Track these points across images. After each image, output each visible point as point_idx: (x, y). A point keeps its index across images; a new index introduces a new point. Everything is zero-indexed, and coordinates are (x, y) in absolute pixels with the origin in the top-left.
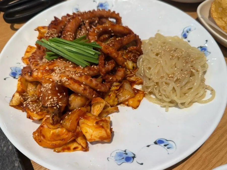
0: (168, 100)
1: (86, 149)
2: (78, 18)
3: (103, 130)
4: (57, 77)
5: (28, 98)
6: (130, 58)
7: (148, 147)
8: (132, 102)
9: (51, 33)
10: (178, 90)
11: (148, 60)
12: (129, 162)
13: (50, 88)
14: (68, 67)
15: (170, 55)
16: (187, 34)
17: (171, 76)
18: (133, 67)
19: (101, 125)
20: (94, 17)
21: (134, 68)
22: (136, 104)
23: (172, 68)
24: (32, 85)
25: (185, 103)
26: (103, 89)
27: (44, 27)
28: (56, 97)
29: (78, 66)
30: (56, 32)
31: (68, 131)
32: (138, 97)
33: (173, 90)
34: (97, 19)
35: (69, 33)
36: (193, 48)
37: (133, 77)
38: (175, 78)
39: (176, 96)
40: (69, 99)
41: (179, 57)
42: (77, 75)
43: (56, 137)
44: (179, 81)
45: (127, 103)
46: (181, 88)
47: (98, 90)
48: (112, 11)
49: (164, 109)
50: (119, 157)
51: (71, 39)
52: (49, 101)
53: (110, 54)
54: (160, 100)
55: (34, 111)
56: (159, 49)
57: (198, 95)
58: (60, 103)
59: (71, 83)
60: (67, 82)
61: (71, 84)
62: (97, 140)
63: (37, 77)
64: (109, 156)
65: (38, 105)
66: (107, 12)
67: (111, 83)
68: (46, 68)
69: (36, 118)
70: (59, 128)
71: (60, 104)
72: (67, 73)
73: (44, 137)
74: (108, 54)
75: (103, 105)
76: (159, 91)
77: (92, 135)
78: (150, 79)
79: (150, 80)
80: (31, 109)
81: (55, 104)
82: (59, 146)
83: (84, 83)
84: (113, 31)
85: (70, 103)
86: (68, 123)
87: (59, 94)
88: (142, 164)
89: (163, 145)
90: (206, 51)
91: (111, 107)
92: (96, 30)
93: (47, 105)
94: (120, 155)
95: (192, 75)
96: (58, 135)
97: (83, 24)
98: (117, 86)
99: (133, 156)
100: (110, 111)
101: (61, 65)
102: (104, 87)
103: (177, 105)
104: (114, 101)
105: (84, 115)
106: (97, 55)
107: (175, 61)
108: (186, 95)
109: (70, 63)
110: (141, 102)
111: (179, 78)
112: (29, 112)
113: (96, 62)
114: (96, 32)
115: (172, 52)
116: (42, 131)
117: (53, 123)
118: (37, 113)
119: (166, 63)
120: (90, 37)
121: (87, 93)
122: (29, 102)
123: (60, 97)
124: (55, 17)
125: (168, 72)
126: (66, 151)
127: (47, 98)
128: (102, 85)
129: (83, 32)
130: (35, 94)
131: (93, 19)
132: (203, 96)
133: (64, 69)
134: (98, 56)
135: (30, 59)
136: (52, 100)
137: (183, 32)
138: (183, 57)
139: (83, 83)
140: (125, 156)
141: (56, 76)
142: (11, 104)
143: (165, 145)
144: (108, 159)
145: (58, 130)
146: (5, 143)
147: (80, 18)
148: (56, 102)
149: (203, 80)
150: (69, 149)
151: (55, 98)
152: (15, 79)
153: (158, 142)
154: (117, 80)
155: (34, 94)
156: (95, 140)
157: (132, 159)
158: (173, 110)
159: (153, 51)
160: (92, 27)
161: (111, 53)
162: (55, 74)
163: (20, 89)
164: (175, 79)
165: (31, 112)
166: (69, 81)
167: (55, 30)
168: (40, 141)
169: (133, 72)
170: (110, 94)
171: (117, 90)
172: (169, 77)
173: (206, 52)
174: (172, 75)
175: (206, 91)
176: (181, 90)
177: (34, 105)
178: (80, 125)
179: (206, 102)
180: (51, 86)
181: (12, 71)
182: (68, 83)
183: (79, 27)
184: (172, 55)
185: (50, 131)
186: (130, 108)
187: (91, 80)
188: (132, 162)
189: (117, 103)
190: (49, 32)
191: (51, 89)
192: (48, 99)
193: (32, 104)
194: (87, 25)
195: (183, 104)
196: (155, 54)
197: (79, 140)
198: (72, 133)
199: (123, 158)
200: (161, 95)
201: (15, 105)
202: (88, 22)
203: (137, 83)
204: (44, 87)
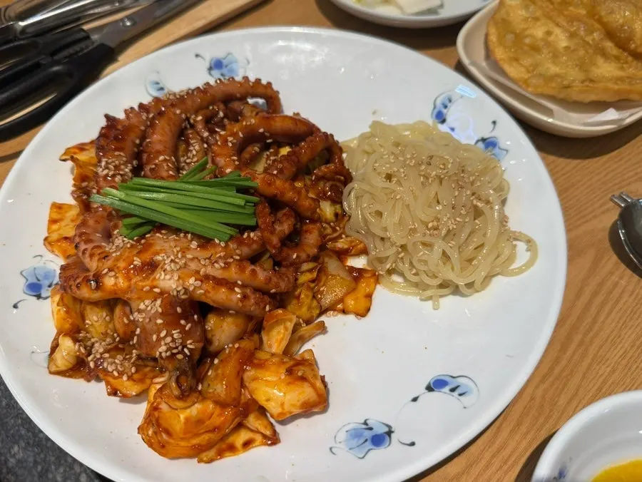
0: (436, 282)
1: (273, 440)
2: (175, 114)
3: (306, 385)
4: (172, 281)
5: (93, 344)
6: (325, 193)
7: (414, 403)
8: (353, 302)
9: (113, 164)
10: (455, 256)
11: (371, 193)
12: (382, 447)
13: (160, 310)
14: (188, 249)
15: (420, 175)
16: (445, 111)
17: (433, 226)
18: (336, 215)
19: (300, 374)
20: (213, 103)
21: (339, 217)
22: (362, 304)
23: (430, 206)
24: (97, 310)
25: (474, 282)
26: (283, 286)
27: (81, 148)
28: (179, 330)
29: (212, 242)
30: (124, 159)
31: (222, 405)
32: (363, 287)
33: (445, 258)
34: (222, 106)
35: (161, 158)
36: (467, 148)
37: (341, 240)
38: (442, 229)
39: (453, 269)
40: (206, 327)
41: (442, 176)
42: (216, 265)
43: (195, 425)
44: (452, 233)
45: (340, 306)
46: (459, 248)
47: (273, 291)
48: (252, 79)
49: (430, 303)
50: (356, 440)
51: (171, 173)
52: (163, 343)
53: (278, 196)
54: (416, 285)
55: (121, 374)
56: (390, 163)
57: (500, 258)
58: (189, 342)
59: (210, 290)
60: (200, 288)
61: (209, 292)
62: (296, 411)
63: (115, 290)
64: (333, 444)
65: (127, 357)
66: (239, 83)
67: (296, 266)
68: (135, 263)
69: (133, 389)
70: (196, 403)
71: (191, 344)
72: (193, 266)
73: (168, 433)
74: (275, 196)
75: (290, 326)
76: (411, 263)
77: (282, 405)
78: (382, 239)
79: (386, 240)
80: (112, 372)
81: (177, 348)
82: (208, 446)
83: (239, 282)
84: (268, 132)
85: (209, 336)
86: (219, 386)
87: (183, 322)
88: (413, 444)
89: (447, 389)
90: (497, 147)
91: (307, 325)
92: (230, 139)
93: (161, 353)
94: (355, 434)
95: (478, 213)
96: (200, 422)
97: (188, 126)
98: (310, 271)
99: (386, 429)
100: (307, 335)
101: (171, 247)
102: (284, 280)
103: (456, 291)
104: (310, 308)
105: (250, 359)
106: (251, 204)
107: (433, 189)
108: (473, 263)
109: (187, 237)
110: (373, 297)
111: (451, 228)
112: (110, 379)
113: (252, 222)
114: (230, 145)
115: (423, 167)
116: (161, 421)
117: (183, 394)
118: (130, 378)
119: (414, 197)
120: (221, 161)
121: (251, 305)
122: (101, 354)
123: (187, 328)
124: (107, 116)
125: (423, 217)
126: (228, 454)
127: (155, 337)
128: (280, 276)
129: (196, 147)
130: (109, 331)
131: (211, 108)
132: (511, 258)
133: (183, 257)
134: (254, 206)
135: (78, 243)
136: (169, 339)
137: (435, 108)
138: (450, 177)
139: (236, 282)
140: (368, 434)
141: (170, 279)
142: (54, 369)
143: (453, 390)
144: (332, 452)
145: (196, 410)
146: (65, 471)
147: (178, 112)
148: (180, 341)
149: (504, 220)
150: (232, 449)
151: (176, 333)
152: (41, 300)
153: (435, 385)
154: (308, 256)
155: (106, 331)
156: (291, 413)
157: (387, 438)
158: (450, 302)
159: (378, 171)
160: (216, 132)
161: (283, 194)
162: (165, 275)
163: (67, 326)
164: (444, 232)
165: (115, 378)
166: (205, 286)
167: (122, 154)
168: (163, 446)
169: (338, 228)
170: (297, 293)
171: (313, 281)
172: (429, 230)
173: (496, 151)
174: (435, 223)
175: (515, 246)
176: (460, 252)
177: (116, 361)
178: (247, 384)
179: (521, 271)
180: (160, 306)
181: (27, 280)
182: (202, 291)
183: (181, 135)
184: (424, 176)
185: (179, 416)
186: (351, 317)
187: (254, 271)
188: (389, 445)
189: (318, 312)
190: (110, 164)
191: (162, 314)
192: (159, 339)
193: (110, 357)
194: (200, 127)
195: (470, 285)
196: (384, 176)
197: (253, 421)
198: (232, 409)
199: (366, 440)
200: (416, 274)
201: (63, 368)
202: (202, 120)
203: (353, 252)
204: (139, 311)
